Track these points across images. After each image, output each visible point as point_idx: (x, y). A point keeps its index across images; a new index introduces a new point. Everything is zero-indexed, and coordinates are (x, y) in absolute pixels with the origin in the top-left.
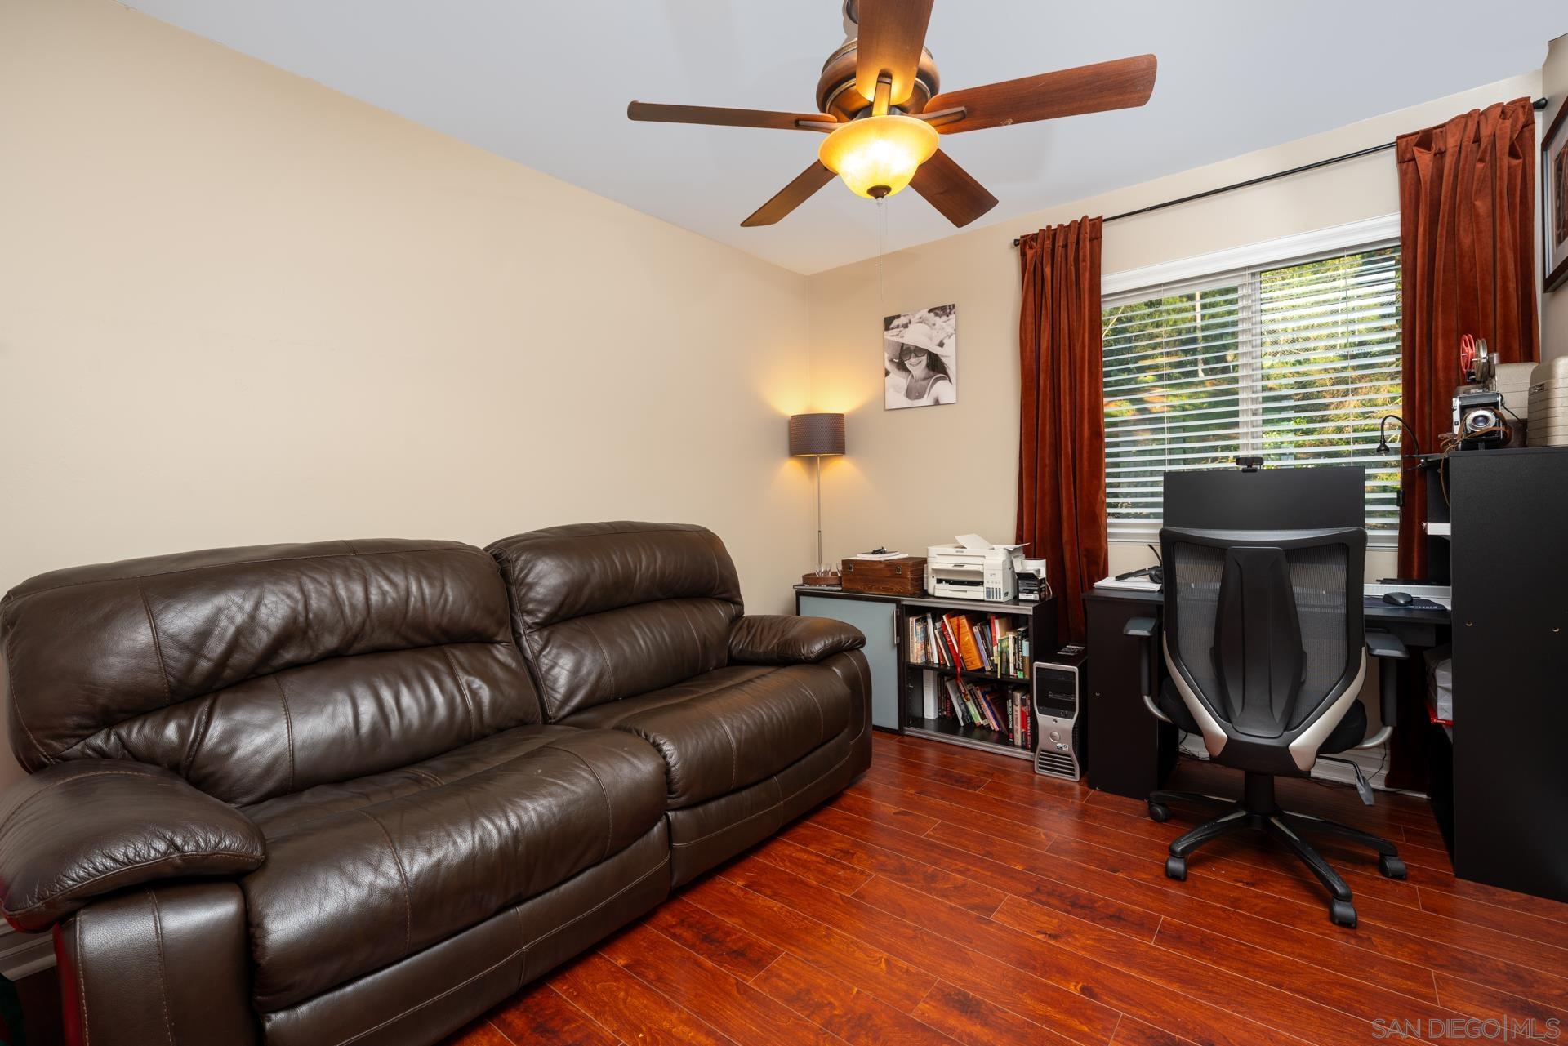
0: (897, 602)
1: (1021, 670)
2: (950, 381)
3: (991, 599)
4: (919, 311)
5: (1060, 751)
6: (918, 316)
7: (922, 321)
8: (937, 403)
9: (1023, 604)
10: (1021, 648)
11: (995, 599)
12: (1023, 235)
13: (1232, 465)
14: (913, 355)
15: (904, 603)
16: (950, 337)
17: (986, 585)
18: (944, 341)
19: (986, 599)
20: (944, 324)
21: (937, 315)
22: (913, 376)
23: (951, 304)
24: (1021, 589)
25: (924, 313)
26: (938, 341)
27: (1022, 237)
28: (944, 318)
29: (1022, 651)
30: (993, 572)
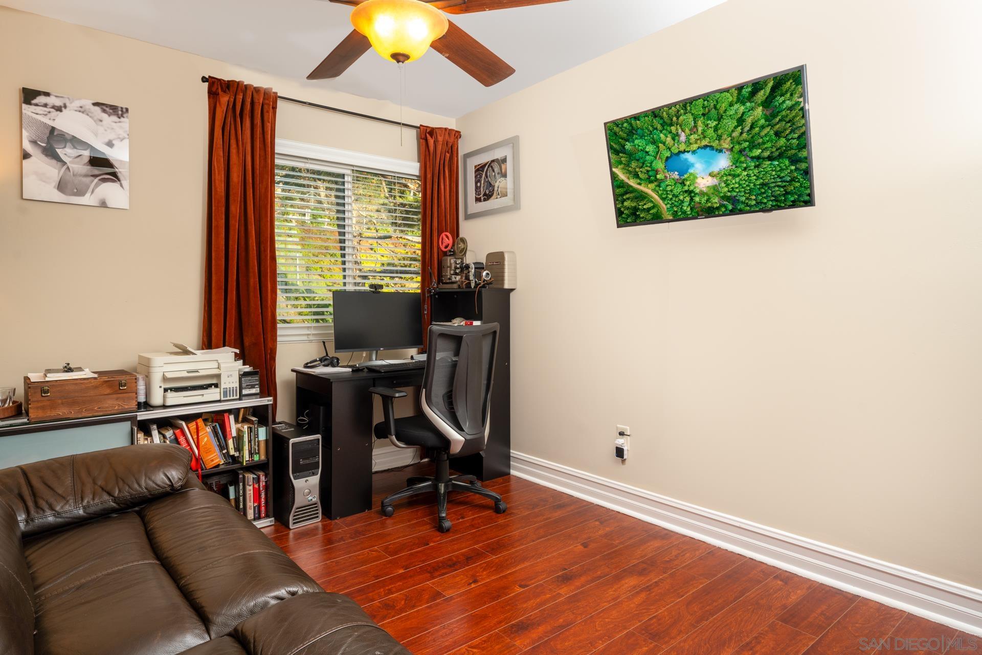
0: (133, 419)
1: (256, 453)
2: (121, 185)
3: (228, 398)
4: (80, 99)
5: (311, 503)
6: (77, 104)
7: (82, 110)
8: (103, 204)
9: (246, 398)
10: (258, 435)
11: (232, 398)
12: (212, 76)
13: (367, 288)
14: (68, 144)
15: (139, 418)
16: (122, 140)
17: (223, 386)
18: (114, 142)
19: (222, 399)
20: (114, 124)
21: (104, 111)
22: (68, 168)
23: (124, 106)
24: (244, 385)
25: (88, 103)
26: (107, 140)
27: (209, 77)
28: (114, 118)
29: (258, 437)
30: (230, 373)
